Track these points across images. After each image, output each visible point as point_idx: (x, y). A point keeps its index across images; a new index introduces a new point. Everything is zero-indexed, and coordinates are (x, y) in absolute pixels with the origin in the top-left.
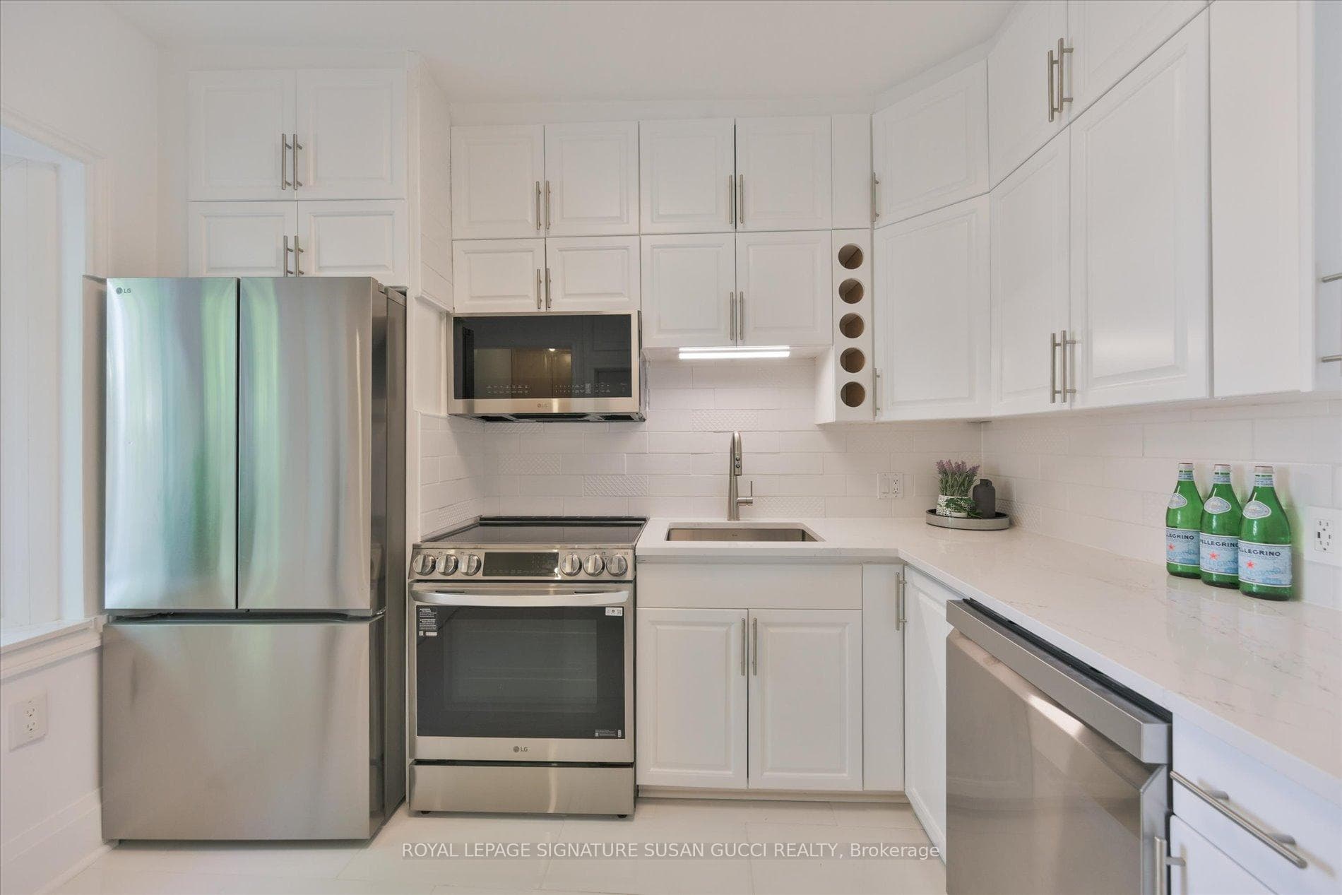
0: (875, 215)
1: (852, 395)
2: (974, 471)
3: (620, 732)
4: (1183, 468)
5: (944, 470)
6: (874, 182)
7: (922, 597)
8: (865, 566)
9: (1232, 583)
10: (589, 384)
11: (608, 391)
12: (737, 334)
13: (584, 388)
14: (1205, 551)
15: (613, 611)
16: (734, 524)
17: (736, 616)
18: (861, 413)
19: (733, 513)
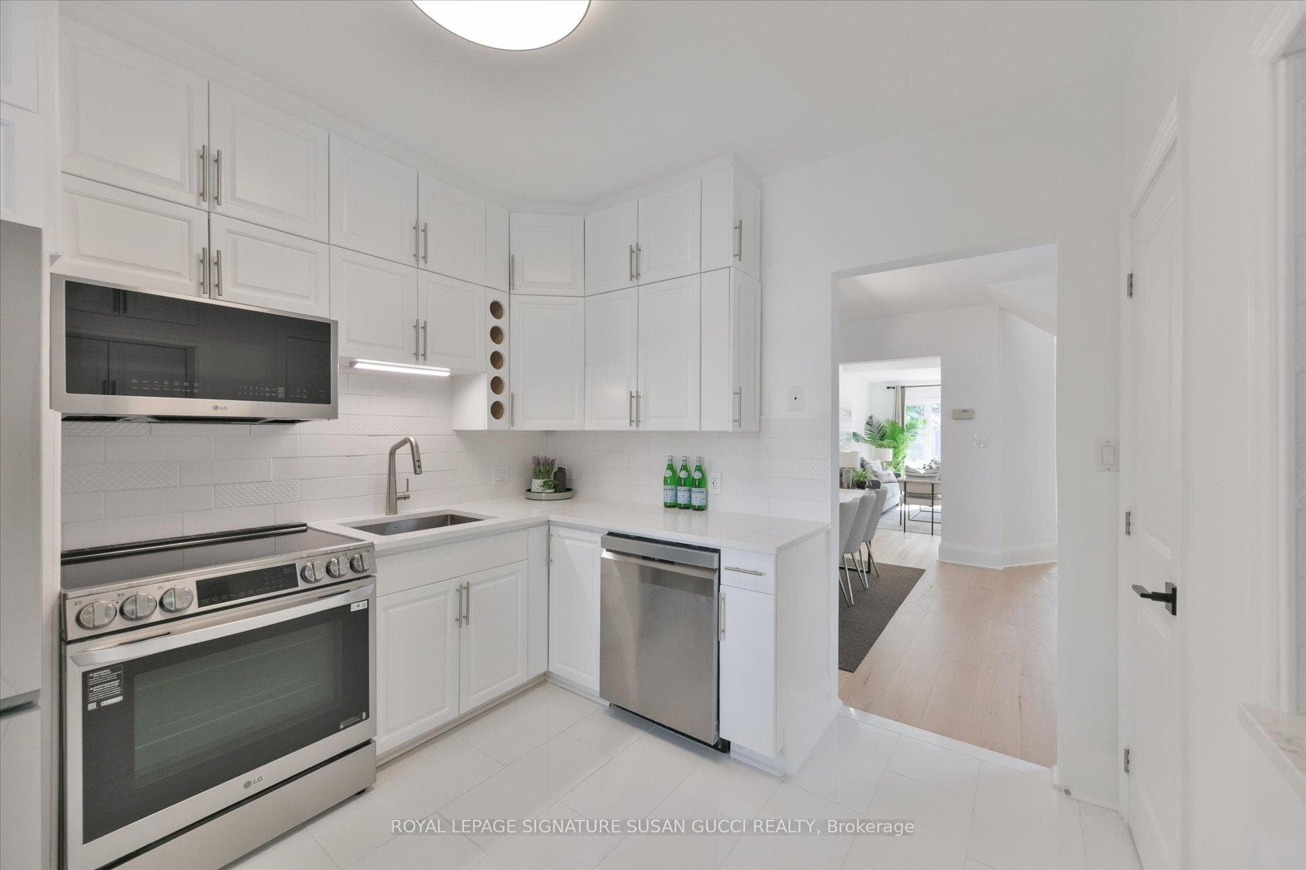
0: (511, 284)
1: (496, 410)
2: (553, 461)
3: (364, 715)
4: (670, 458)
5: (537, 462)
6: (511, 262)
7: (567, 542)
8: (530, 530)
9: (687, 507)
10: (283, 389)
11: (305, 396)
12: (420, 355)
13: (276, 392)
14: (680, 494)
15: (358, 606)
16: (392, 518)
17: (453, 585)
18: (502, 424)
19: (391, 507)
